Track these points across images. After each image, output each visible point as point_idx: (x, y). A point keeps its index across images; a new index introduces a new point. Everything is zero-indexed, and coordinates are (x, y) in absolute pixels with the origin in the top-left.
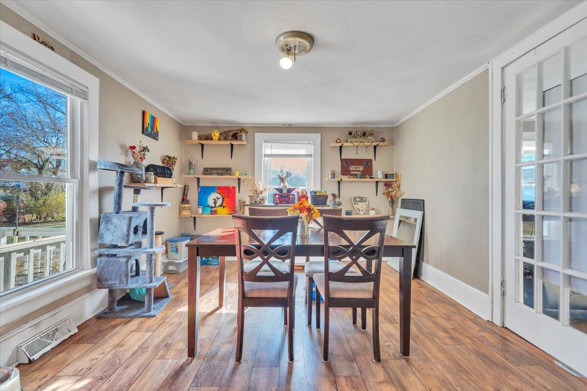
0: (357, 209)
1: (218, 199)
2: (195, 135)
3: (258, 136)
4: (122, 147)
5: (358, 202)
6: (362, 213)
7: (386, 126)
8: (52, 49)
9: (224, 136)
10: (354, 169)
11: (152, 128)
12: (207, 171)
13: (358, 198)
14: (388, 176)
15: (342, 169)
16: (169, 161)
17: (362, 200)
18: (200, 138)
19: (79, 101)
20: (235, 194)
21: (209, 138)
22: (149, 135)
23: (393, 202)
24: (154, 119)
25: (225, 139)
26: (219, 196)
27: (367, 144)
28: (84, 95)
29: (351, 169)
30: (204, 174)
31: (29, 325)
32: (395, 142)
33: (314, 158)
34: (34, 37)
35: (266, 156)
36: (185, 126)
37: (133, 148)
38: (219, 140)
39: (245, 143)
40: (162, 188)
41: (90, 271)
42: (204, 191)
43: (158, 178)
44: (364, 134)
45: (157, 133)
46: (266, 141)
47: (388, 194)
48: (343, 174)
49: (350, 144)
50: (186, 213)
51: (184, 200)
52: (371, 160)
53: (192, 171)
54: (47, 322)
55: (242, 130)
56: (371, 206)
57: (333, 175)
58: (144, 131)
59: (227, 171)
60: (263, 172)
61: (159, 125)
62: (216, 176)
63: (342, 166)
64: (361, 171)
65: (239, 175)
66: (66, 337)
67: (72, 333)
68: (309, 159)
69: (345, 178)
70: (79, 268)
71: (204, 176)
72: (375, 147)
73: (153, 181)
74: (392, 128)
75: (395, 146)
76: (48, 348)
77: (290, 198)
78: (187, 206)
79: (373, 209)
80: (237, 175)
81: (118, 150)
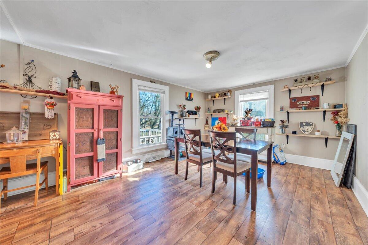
0: (302, 130)
1: (219, 123)
2: (210, 97)
3: (236, 92)
4: (177, 106)
5: (305, 125)
6: (307, 133)
7: (333, 68)
8: (155, 83)
9: (221, 95)
10: (301, 103)
11: (190, 97)
12: (215, 111)
13: (304, 123)
14: (336, 106)
15: (290, 105)
16: (198, 108)
17: (308, 124)
18: (212, 97)
19: (163, 95)
20: (226, 121)
21: (215, 97)
22: (189, 100)
23: (339, 127)
24: (190, 94)
25: (221, 96)
26: (220, 122)
27: (310, 85)
28: (164, 93)
29: (299, 104)
30: (213, 112)
31: (149, 154)
32: (346, 79)
33: (269, 100)
34: (151, 82)
35: (241, 101)
36: (207, 94)
37: (180, 106)
38: (219, 97)
39: (229, 97)
40: (195, 119)
41: (166, 143)
42: (214, 120)
43: (190, 115)
44: (309, 79)
45: (192, 99)
46: (240, 94)
47: (335, 120)
48: (291, 107)
49: (296, 88)
50: (207, 128)
51: (207, 123)
52: (319, 96)
53: (209, 112)
54: (154, 154)
55: (229, 91)
56: (318, 129)
57: (282, 109)
58: (187, 99)
59: (223, 110)
60: (239, 109)
61: (193, 96)
62: (218, 113)
63: (291, 103)
64: (308, 105)
65: (228, 112)
66: (158, 160)
67: (159, 159)
68: (266, 100)
69: (293, 110)
70: (163, 142)
71: (213, 113)
72: (323, 86)
73: (188, 116)
74: (344, 68)
75: (346, 82)
76: (153, 161)
77: (248, 123)
78: (207, 125)
79: (319, 131)
80: (226, 112)
81: (176, 107)
